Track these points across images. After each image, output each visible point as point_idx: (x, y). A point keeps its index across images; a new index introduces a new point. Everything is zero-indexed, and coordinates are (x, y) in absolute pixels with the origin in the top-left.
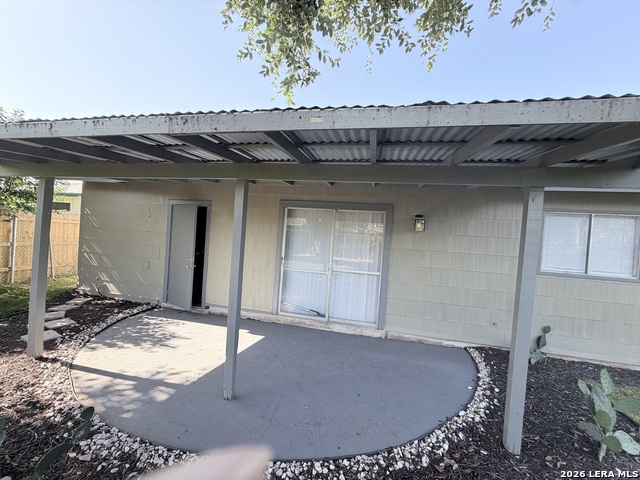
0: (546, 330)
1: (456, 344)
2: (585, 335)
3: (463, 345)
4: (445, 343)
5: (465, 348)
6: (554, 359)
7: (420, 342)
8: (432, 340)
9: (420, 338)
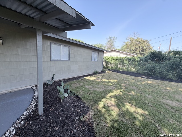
0: (54, 75)
1: (28, 87)
2: (61, 74)
3: (30, 87)
4: (23, 88)
5: (32, 87)
6: (56, 81)
7: (10, 92)
8: (17, 89)
9: (11, 91)
